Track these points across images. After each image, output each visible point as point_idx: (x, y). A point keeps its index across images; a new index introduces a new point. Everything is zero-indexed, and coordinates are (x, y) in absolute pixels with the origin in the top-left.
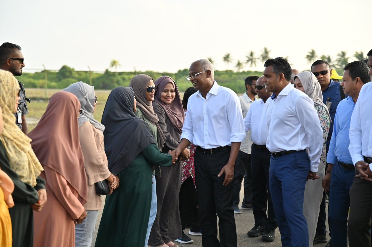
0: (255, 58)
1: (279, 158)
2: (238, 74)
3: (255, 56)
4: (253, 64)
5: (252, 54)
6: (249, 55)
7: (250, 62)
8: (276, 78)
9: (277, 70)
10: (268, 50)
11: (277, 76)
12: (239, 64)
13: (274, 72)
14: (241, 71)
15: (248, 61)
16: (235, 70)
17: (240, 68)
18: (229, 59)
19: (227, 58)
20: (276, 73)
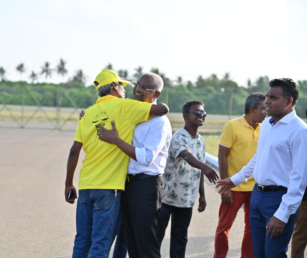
0: (51, 70)
1: (267, 193)
2: (33, 85)
3: (51, 67)
4: (48, 76)
5: (47, 65)
6: (43, 65)
7: (45, 74)
8: (284, 102)
9: (286, 93)
10: (64, 60)
11: (285, 100)
12: (33, 75)
13: (283, 95)
14: (35, 82)
15: (43, 72)
16: (29, 81)
17: (34, 79)
18: (22, 69)
19: (20, 68)
20: (284, 96)
